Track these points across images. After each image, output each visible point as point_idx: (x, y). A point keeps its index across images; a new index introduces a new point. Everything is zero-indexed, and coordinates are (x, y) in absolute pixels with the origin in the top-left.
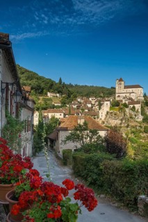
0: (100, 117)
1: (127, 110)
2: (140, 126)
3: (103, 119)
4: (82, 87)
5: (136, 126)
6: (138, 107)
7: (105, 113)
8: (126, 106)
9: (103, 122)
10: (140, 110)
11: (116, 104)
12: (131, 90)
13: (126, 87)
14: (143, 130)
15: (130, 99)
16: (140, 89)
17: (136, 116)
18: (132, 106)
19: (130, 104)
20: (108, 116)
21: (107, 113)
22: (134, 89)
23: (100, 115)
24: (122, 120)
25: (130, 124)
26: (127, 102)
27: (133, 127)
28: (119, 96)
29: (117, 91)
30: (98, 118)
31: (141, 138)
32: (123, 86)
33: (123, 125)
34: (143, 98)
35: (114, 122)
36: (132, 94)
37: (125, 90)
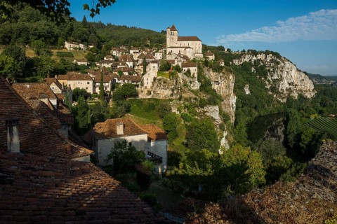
0: (145, 85)
1: (180, 75)
2: (195, 99)
3: (149, 87)
4: (119, 28)
5: (190, 98)
6: (194, 70)
7: (151, 80)
8: (178, 69)
9: (149, 93)
10: (196, 75)
11: (166, 67)
12: (186, 43)
13: (180, 39)
14: (198, 103)
15: (185, 57)
16: (198, 42)
17: (191, 82)
18: (186, 69)
19: (184, 65)
20: (156, 85)
21: (155, 79)
22: (190, 42)
23: (145, 82)
24: (173, 90)
25: (183, 95)
26: (180, 64)
27: (186, 100)
28: (170, 53)
29: (168, 45)
30: (142, 85)
31: (196, 114)
32: (176, 37)
33: (174, 97)
34: (202, 55)
35: (164, 93)
36: (188, 50)
37: (179, 44)
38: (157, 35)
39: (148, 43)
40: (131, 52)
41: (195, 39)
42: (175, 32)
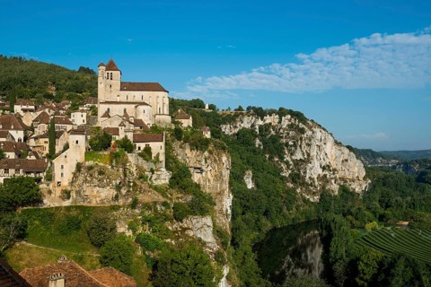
0: (58, 178)
1: (132, 158)
2: (165, 204)
3: (65, 183)
5: (155, 203)
6: (157, 148)
7: (70, 168)
8: (127, 146)
9: (67, 195)
10: (162, 158)
11: (101, 142)
12: (137, 95)
13: (125, 86)
14: (170, 212)
15: (138, 123)
16: (161, 94)
17: (152, 171)
18: (143, 146)
19: (138, 139)
20: (81, 178)
21: (79, 167)
22: (146, 94)
23: (57, 171)
24: (118, 188)
25: (140, 197)
26: (130, 136)
27: (147, 206)
28: (107, 115)
29: (101, 97)
30: (50, 178)
31: (167, 234)
32: (116, 83)
33: (121, 202)
34: (168, 119)
35: (99, 195)
36: (141, 108)
37: (124, 95)
38: (70, 75)
39: (52, 90)
40: (18, 108)
41: (155, 87)
42: (116, 74)
